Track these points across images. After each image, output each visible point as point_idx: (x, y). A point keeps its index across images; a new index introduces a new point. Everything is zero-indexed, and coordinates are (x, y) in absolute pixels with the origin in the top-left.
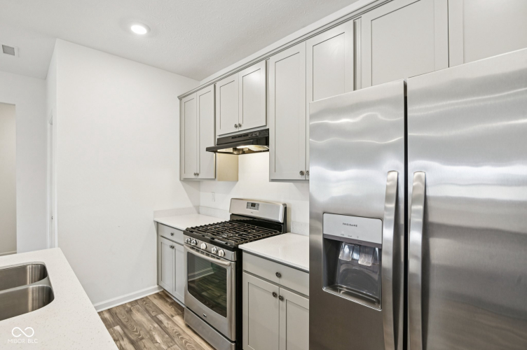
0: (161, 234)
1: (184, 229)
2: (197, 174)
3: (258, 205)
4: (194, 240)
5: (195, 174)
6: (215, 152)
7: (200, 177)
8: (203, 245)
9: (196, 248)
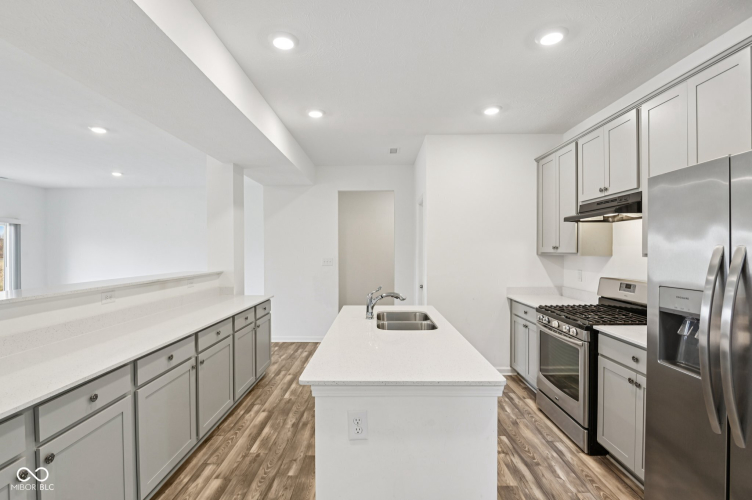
0: (514, 312)
1: (537, 306)
2: (555, 248)
3: (635, 286)
4: (546, 318)
5: (554, 248)
6: (577, 221)
7: (559, 251)
8: (555, 323)
9: (548, 325)
